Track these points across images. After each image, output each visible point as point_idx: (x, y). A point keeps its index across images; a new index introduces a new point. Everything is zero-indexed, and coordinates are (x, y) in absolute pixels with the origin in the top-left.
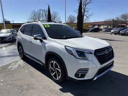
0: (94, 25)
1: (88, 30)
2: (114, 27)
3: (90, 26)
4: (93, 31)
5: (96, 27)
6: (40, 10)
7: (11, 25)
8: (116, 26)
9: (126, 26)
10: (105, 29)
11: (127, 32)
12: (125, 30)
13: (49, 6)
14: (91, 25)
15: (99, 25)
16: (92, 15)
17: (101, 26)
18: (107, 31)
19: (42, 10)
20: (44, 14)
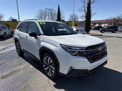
0: (95, 24)
1: (91, 28)
2: (115, 25)
3: (91, 24)
4: (95, 29)
5: (97, 25)
6: (46, 9)
13: (59, 6)
15: (100, 24)
17: (102, 25)
19: (48, 9)
20: (49, 13)
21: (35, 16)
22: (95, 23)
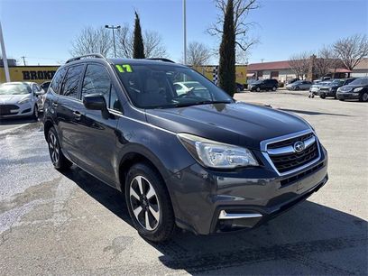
0: (260, 73)
1: (246, 86)
2: (315, 77)
3: (248, 75)
4: (258, 89)
5: (266, 77)
6: (107, 27)
7: (20, 70)
8: (323, 75)
9: (349, 73)
10: (292, 82)
11: (355, 90)
12: (349, 85)
13: (137, 16)
14: (250, 72)
15: (274, 73)
16: (257, 42)
17: (280, 76)
18: (298, 88)
19: (113, 28)
20: (118, 40)
21: (71, 48)
22: (258, 71)
